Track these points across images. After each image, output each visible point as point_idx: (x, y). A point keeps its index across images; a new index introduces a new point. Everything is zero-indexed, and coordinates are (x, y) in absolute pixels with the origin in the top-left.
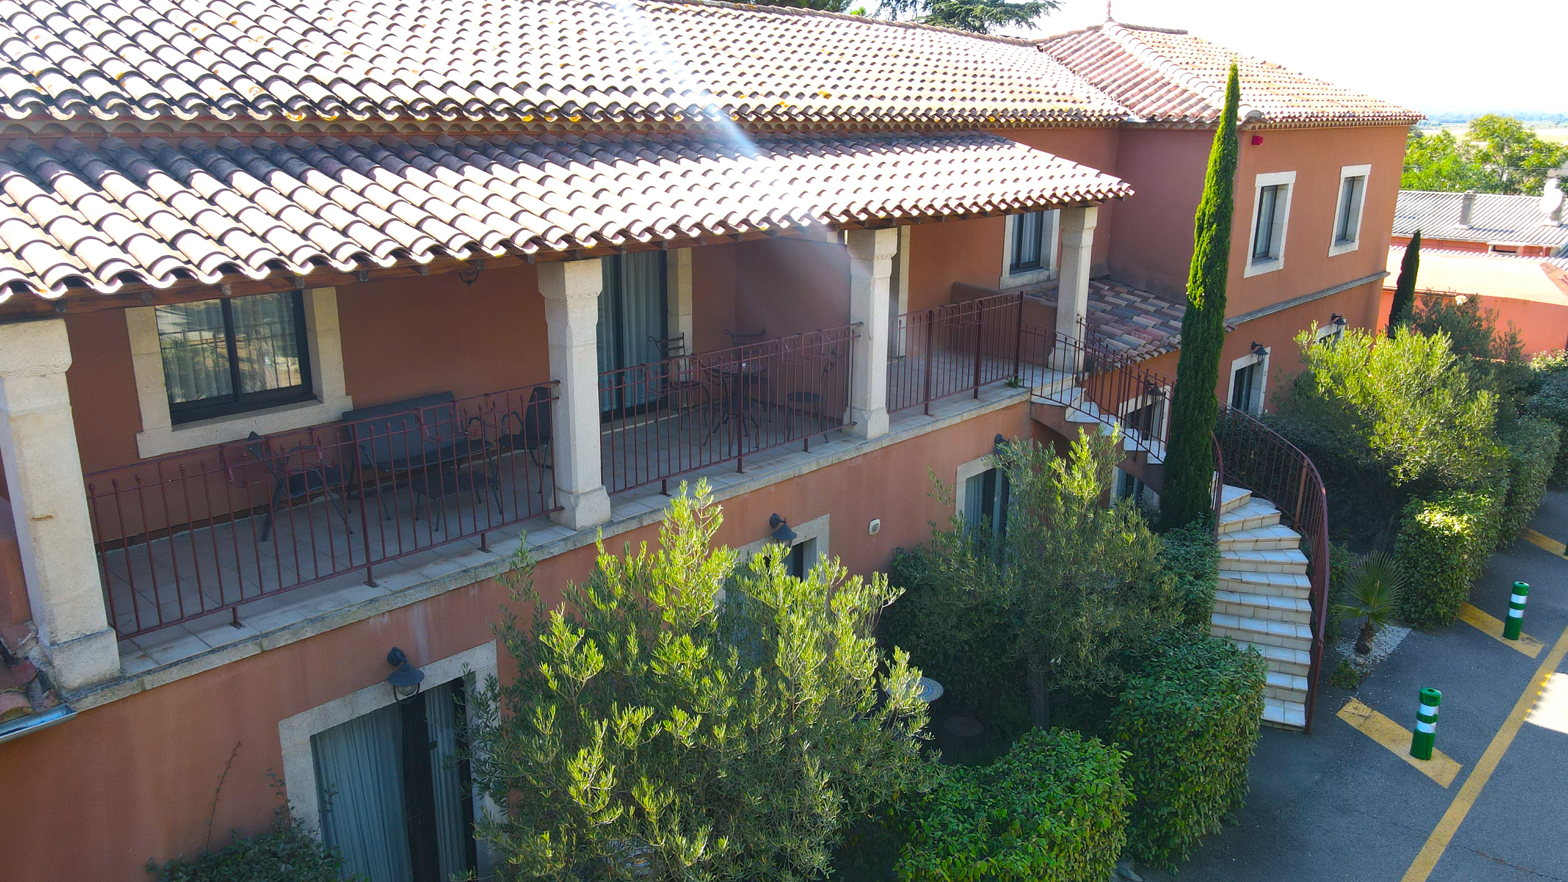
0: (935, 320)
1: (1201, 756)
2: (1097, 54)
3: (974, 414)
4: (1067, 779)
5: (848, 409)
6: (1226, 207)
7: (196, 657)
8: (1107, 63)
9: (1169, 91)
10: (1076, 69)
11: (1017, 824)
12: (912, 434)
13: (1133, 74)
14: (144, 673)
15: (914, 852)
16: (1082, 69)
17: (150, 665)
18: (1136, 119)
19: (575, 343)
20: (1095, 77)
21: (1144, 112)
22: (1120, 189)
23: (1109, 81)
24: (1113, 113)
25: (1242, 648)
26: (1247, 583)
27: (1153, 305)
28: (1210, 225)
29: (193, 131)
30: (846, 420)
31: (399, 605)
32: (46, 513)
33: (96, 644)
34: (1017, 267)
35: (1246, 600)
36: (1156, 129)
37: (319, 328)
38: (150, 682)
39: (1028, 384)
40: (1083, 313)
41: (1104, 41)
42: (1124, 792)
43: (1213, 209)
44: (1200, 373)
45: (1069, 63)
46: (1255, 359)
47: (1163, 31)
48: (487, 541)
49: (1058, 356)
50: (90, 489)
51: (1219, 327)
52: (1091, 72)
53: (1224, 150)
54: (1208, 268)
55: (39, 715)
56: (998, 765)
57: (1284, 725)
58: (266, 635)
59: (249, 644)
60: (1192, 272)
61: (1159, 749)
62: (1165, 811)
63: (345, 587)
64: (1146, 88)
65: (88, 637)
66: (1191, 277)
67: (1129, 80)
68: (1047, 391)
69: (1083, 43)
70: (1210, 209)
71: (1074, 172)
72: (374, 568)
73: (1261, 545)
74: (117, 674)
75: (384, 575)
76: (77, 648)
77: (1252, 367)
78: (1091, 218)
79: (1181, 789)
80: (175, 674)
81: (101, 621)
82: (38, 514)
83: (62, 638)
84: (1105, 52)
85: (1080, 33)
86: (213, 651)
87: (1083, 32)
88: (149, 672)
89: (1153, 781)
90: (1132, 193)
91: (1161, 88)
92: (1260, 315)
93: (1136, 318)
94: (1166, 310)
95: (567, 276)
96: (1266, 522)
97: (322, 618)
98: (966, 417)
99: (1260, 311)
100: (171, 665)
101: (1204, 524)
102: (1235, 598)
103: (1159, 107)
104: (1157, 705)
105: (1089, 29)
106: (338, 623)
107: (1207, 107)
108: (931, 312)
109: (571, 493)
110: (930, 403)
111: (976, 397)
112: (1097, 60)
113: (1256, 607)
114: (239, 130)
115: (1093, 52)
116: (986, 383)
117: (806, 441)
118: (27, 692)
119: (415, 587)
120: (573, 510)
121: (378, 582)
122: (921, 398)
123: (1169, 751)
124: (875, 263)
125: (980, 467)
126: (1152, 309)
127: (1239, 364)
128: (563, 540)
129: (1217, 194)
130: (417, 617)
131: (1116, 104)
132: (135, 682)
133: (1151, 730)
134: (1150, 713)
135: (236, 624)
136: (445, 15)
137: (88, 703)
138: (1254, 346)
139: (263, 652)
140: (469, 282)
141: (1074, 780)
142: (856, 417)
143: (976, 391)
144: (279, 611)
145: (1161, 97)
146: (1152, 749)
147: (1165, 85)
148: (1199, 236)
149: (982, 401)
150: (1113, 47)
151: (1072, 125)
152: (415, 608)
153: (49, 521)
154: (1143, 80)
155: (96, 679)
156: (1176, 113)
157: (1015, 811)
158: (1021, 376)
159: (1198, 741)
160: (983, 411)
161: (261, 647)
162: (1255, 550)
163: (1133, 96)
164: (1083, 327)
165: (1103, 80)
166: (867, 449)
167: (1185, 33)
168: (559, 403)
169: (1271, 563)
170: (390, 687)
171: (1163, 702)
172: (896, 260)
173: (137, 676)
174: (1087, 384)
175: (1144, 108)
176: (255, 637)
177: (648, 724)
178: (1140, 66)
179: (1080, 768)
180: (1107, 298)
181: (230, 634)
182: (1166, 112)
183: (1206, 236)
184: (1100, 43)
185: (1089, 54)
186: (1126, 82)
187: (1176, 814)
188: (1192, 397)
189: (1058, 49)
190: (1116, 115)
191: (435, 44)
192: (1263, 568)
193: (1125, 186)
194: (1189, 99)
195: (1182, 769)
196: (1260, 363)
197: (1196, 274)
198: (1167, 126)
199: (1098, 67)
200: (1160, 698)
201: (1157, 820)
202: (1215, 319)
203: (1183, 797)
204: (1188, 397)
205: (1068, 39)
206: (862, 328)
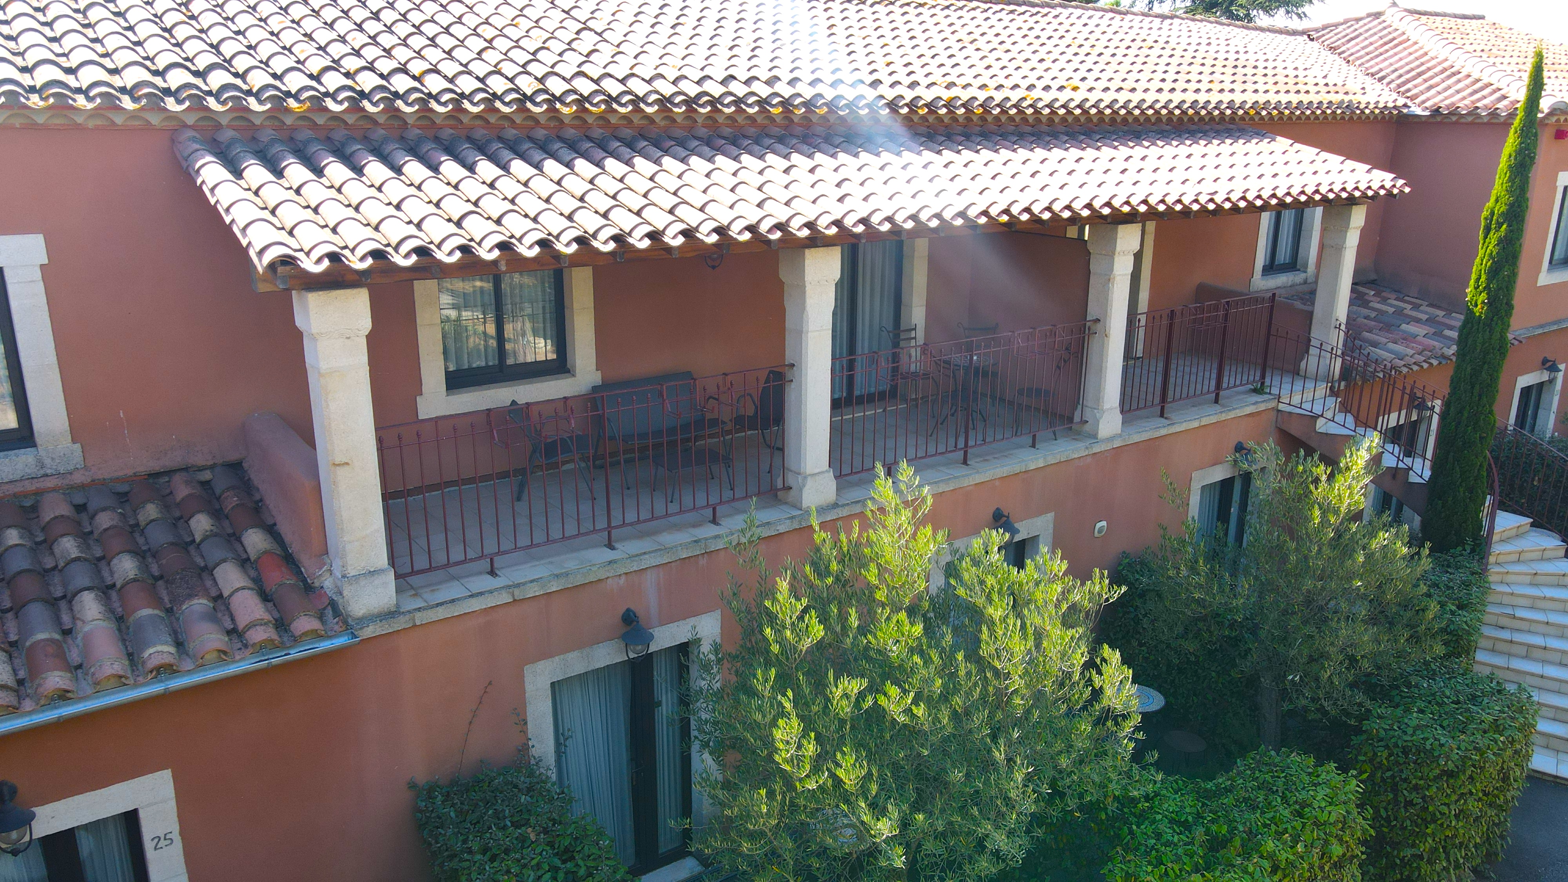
0: (1177, 320)
1: (1454, 797)
2: (1376, 42)
3: (1213, 419)
4: (1296, 802)
5: (1080, 407)
6: (1519, 206)
7: (458, 599)
8: (1387, 51)
9: (1459, 81)
10: (1351, 59)
11: (1237, 842)
12: (1145, 436)
13: (1417, 63)
14: (415, 610)
15: (1124, 857)
16: (1358, 59)
17: (421, 604)
18: (1419, 111)
19: (811, 328)
20: (1372, 67)
21: (1428, 104)
22: (1394, 186)
23: (1388, 71)
24: (1390, 105)
25: (1512, 688)
26: (1522, 619)
27: (1426, 313)
28: (1500, 225)
29: (479, 122)
30: (1077, 418)
31: (636, 568)
32: (344, 460)
33: (378, 580)
34: (1271, 268)
35: (1518, 637)
36: (1440, 123)
37: (576, 306)
38: (420, 618)
39: (1275, 391)
40: (1343, 318)
41: (1385, 28)
42: (1361, 825)
43: (1504, 208)
44: (1477, 387)
45: (1343, 52)
46: (1545, 376)
47: (1455, 16)
48: (718, 514)
49: (1311, 363)
50: (380, 441)
51: (1503, 338)
52: (1368, 61)
53: (1521, 143)
54: (1494, 272)
55: (330, 637)
56: (1220, 780)
57: (1556, 777)
58: (518, 585)
59: (503, 592)
60: (1474, 276)
61: (1405, 785)
62: (1408, 852)
63: (587, 548)
64: (1432, 78)
65: (372, 573)
66: (1472, 282)
67: (1412, 70)
68: (1296, 400)
69: (1361, 31)
70: (1501, 208)
71: (1341, 167)
72: (614, 532)
73: (1539, 579)
74: (393, 609)
75: (622, 539)
76: (363, 582)
77: (1541, 385)
78: (1358, 217)
79: (1429, 831)
80: (441, 613)
81: (382, 560)
82: (337, 461)
83: (352, 572)
84: (1385, 40)
85: (1358, 20)
86: (472, 596)
87: (1361, 19)
88: (419, 609)
89: (1396, 819)
90: (1407, 190)
91: (1449, 77)
92: (1555, 327)
93: (1404, 326)
94: (1440, 319)
95: (807, 262)
96: (1547, 554)
97: (567, 574)
98: (1205, 421)
99: (1555, 323)
100: (438, 605)
101: (1473, 551)
102: (1506, 635)
103: (1446, 98)
104: (1406, 738)
105: (1369, 15)
106: (580, 580)
107: (1504, 97)
108: (1172, 311)
109: (799, 474)
110: (1167, 406)
111: (1216, 401)
112: (1376, 49)
113: (1529, 646)
114: (518, 121)
115: (1371, 40)
116: (1228, 388)
117: (1034, 437)
118: (321, 617)
119: (650, 552)
120: (801, 490)
121: (617, 545)
122: (1157, 400)
123: (1416, 788)
124: (1116, 259)
125: (1218, 474)
126: (1424, 317)
127: (1525, 381)
128: (789, 518)
129: (1509, 191)
130: (650, 581)
131: (1395, 95)
132: (407, 617)
133: (1397, 763)
134: (1396, 745)
135: (492, 573)
136: (704, 14)
137: (369, 631)
138: (1545, 361)
139: (515, 600)
140: (714, 267)
141: (1304, 805)
142: (1088, 415)
143: (1217, 395)
144: (529, 565)
145: (1450, 87)
146: (1396, 784)
147: (1454, 74)
148: (1485, 237)
149: (1223, 406)
150: (1395, 34)
151: (1343, 118)
152: (649, 571)
153: (346, 468)
154: (1429, 69)
155: (376, 611)
156: (1464, 105)
157: (1236, 828)
158: (1267, 381)
159: (1452, 781)
160: (1223, 417)
161: (513, 596)
162: (1531, 584)
163: (1415, 86)
164: (1342, 334)
165: (1381, 70)
166: (1097, 449)
167: (1483, 18)
168: (793, 385)
169: (1552, 599)
170: (623, 645)
171: (1412, 735)
172: (1138, 257)
173: (409, 612)
174: (1342, 394)
175: (1428, 99)
176: (509, 587)
177: (861, 696)
178: (1426, 54)
179: (1311, 793)
180: (1371, 304)
181: (487, 582)
182: (1453, 104)
183: (1493, 238)
184: (1381, 31)
185: (1367, 42)
186: (1408, 72)
187: (1421, 857)
188: (1466, 414)
189: (1331, 38)
190: (1395, 107)
191: (694, 40)
192: (1540, 604)
193: (1401, 182)
194: (1482, 89)
195: (1431, 809)
196: (1551, 381)
197: (1478, 279)
198: (1454, 119)
199: (1377, 56)
200: (1410, 731)
201: (1398, 861)
202: (1498, 328)
203: (1430, 840)
204: (1461, 412)
205: (1344, 26)
206: (1099, 326)
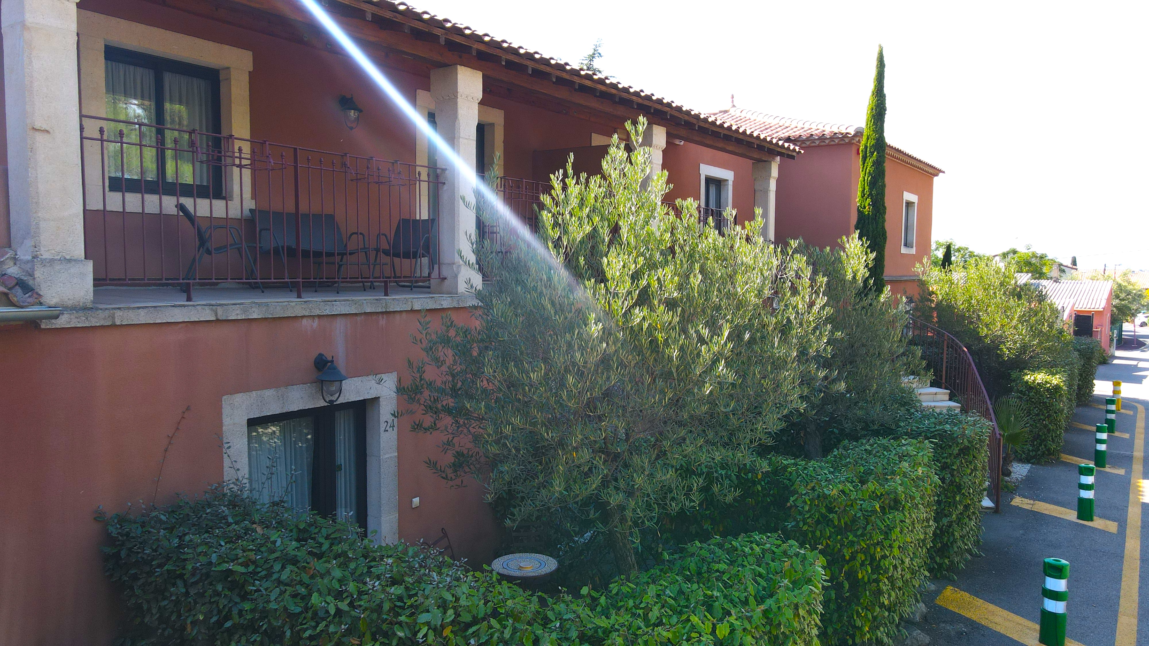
7: (161, 307)
14: (115, 309)
17: (120, 303)
19: (462, 135)
28: (872, 153)
31: (328, 312)
32: (44, 127)
33: (74, 270)
38: (121, 318)
43: (873, 142)
48: (389, 287)
53: (878, 100)
58: (220, 305)
59: (206, 308)
65: (67, 261)
66: (859, 194)
74: (89, 305)
76: (58, 267)
80: (142, 317)
81: (79, 251)
82: (37, 126)
83: (46, 256)
86: (174, 306)
88: (119, 308)
90: (802, 152)
91: (786, 128)
95: (459, 76)
97: (267, 305)
100: (139, 308)
104: (932, 430)
105: (721, 112)
106: (278, 314)
109: (454, 264)
119: (340, 301)
124: (653, 150)
129: (876, 138)
130: (338, 328)
132: (106, 315)
137: (63, 321)
139: (217, 320)
148: (864, 163)
152: (339, 320)
153: (46, 136)
155: (70, 303)
159: (966, 457)
161: (216, 315)
168: (445, 187)
170: (314, 391)
172: (665, 153)
173: (108, 310)
176: (211, 305)
183: (869, 162)
195: (957, 480)
197: (864, 190)
202: (881, 221)
203: (959, 507)
